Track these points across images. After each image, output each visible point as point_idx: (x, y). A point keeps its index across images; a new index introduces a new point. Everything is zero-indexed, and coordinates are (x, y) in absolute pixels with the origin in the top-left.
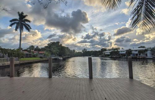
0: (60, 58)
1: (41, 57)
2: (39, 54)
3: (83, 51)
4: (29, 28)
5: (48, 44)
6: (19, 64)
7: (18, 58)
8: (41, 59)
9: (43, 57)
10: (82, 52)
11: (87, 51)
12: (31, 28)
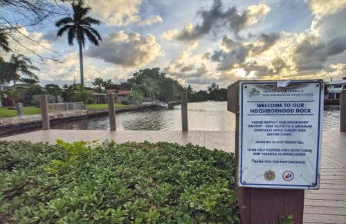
0: (162, 105)
1: (124, 103)
2: (119, 96)
3: (210, 89)
4: (97, 38)
5: (134, 75)
6: (85, 116)
7: (82, 103)
8: (126, 107)
9: (128, 101)
10: (208, 92)
11: (220, 88)
12: (100, 38)
